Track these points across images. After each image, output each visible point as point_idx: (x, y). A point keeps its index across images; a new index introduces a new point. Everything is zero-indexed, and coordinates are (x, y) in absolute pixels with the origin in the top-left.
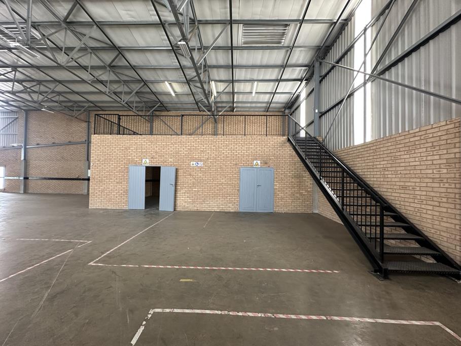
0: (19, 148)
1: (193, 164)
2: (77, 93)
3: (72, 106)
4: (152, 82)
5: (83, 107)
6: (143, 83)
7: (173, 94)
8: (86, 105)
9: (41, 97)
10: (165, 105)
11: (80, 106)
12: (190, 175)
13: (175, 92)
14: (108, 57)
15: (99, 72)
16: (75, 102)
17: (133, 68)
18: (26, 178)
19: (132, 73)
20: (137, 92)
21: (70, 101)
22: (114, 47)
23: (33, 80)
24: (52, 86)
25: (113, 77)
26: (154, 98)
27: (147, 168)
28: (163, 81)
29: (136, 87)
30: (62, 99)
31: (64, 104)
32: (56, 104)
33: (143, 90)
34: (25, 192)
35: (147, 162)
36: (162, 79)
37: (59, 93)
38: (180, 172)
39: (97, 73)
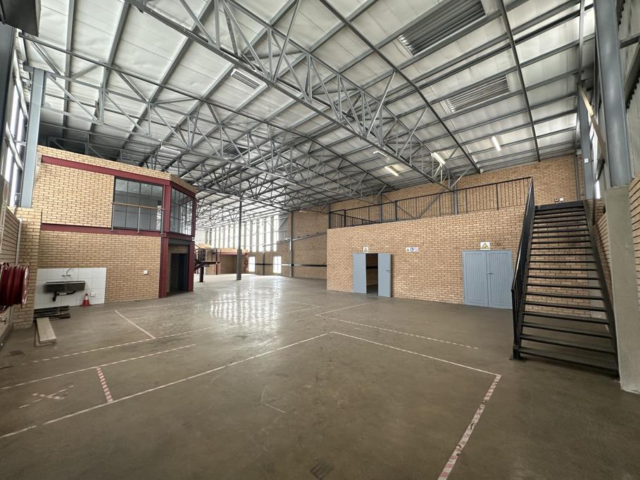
0: (288, 242)
1: (409, 249)
2: (320, 193)
3: (318, 203)
4: (374, 170)
5: (325, 202)
6: (366, 174)
7: (397, 175)
8: (327, 199)
9: (300, 201)
10: (391, 185)
11: (322, 202)
12: (406, 261)
13: (398, 172)
14: (336, 164)
15: (333, 175)
16: (319, 199)
17: (355, 165)
18: (293, 265)
19: (355, 169)
20: (363, 181)
21: (316, 199)
22: (338, 156)
23: (294, 191)
24: (304, 192)
25: (342, 175)
26: (378, 182)
27: (367, 255)
28: (383, 167)
29: (361, 177)
30: (311, 199)
31: (313, 202)
32: (308, 204)
33: (368, 178)
34: (292, 276)
35: (367, 250)
36: (381, 165)
37: (309, 196)
38: (396, 259)
39: (332, 176)
